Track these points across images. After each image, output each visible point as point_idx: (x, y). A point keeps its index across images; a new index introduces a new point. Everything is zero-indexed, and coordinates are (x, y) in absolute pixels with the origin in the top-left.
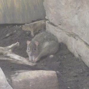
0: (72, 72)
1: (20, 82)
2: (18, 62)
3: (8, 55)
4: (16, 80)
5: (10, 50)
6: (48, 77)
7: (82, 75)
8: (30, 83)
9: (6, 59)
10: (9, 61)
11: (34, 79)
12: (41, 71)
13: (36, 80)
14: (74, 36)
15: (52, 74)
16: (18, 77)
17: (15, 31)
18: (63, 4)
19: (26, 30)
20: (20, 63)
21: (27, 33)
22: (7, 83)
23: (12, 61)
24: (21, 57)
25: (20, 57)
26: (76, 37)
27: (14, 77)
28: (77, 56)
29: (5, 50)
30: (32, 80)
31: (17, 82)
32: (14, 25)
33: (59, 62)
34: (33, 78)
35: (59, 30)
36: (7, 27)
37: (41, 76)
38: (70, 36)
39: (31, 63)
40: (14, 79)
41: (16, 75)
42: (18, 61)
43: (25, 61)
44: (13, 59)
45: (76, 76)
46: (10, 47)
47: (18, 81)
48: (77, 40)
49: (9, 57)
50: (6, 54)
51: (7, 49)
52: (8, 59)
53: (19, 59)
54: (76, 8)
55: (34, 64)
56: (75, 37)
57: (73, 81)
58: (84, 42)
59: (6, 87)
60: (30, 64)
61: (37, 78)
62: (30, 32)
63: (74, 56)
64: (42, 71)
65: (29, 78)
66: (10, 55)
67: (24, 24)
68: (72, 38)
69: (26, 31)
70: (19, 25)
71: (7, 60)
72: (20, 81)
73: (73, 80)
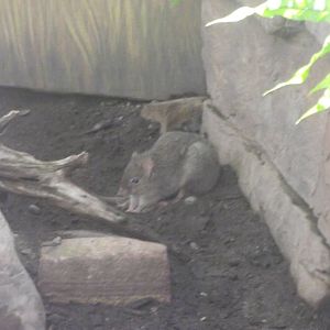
0: (232, 252)
1: (61, 265)
2: (76, 207)
3: (53, 184)
4: (52, 258)
5: (60, 172)
6: (143, 258)
7: (256, 262)
8: (91, 269)
9: (45, 194)
10: (55, 200)
11: (100, 261)
12: (125, 241)
13: (108, 263)
14: (259, 152)
15: (155, 252)
16: (59, 250)
17: (121, 118)
18: (244, 60)
19: (149, 118)
20: (83, 209)
21: (150, 126)
22: (17, 263)
23: (61, 201)
24: (88, 195)
25: (84, 193)
26: (262, 156)
27: (47, 248)
28: (256, 207)
29: (47, 171)
30: (95, 262)
31: (52, 263)
32: (123, 100)
33: (205, 220)
34: (100, 258)
35: (229, 130)
36: (102, 104)
37: (121, 254)
38: (250, 151)
39: (111, 214)
40: (47, 253)
41: (56, 245)
42: (77, 203)
43: (95, 206)
44: (64, 196)
45: (235, 265)
46: (61, 162)
47: (56, 261)
48: (263, 164)
49: (53, 190)
50: (48, 180)
51: (50, 167)
52: (51, 195)
53: (82, 200)
54: (270, 74)
55: (119, 218)
56: (259, 155)
57: (223, 277)
58: (278, 171)
59: (12, 275)
60: (110, 217)
61: (110, 258)
62: (159, 124)
63: (248, 206)
64: (128, 240)
65: (88, 256)
66: (57, 185)
67: (149, 102)
68: (251, 156)
69: (149, 122)
70: (135, 102)
71: (47, 199)
72: (60, 263)
73: (225, 274)
